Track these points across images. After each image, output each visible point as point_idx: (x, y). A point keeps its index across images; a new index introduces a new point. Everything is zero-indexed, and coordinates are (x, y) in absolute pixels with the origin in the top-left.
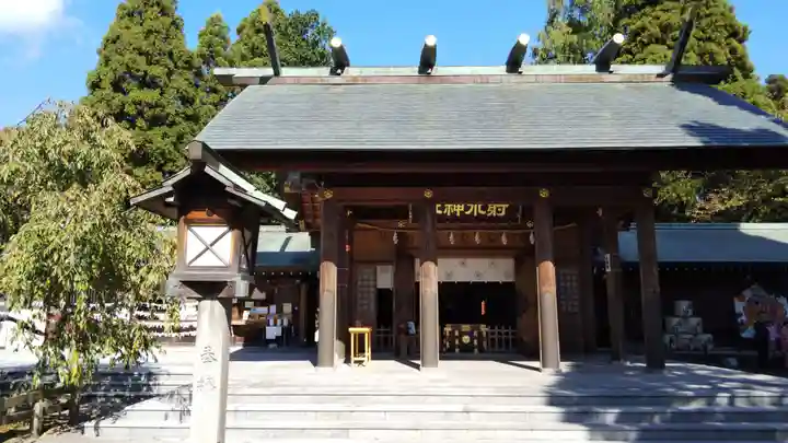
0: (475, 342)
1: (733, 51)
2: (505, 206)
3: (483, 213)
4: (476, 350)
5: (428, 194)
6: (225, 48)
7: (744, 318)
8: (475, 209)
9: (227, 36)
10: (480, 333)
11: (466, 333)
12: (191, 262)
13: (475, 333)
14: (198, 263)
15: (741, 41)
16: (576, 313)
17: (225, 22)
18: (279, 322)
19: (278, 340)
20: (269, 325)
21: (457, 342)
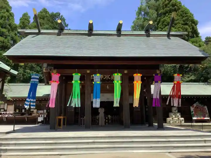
1: (193, 28)
3: (110, 78)
4: (107, 123)
5: (88, 72)
6: (29, 24)
7: (194, 113)
8: (107, 77)
9: (29, 20)
10: (108, 118)
13: (107, 118)
15: (196, 25)
16: (139, 111)
17: (29, 15)
18: (43, 115)
19: (42, 122)
20: (39, 117)
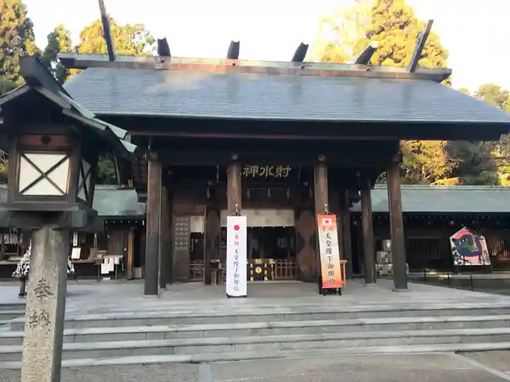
0: (266, 272)
2: (288, 169)
3: (272, 174)
4: (266, 278)
5: (235, 157)
8: (267, 171)
10: (269, 265)
11: (259, 265)
12: (24, 191)
13: (266, 265)
14: (31, 192)
18: (112, 260)
19: (111, 274)
20: (103, 263)
21: (252, 272)
